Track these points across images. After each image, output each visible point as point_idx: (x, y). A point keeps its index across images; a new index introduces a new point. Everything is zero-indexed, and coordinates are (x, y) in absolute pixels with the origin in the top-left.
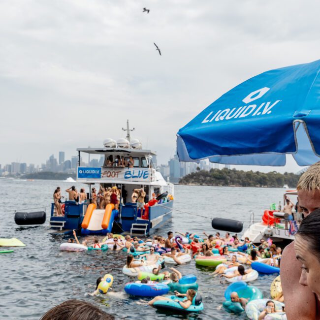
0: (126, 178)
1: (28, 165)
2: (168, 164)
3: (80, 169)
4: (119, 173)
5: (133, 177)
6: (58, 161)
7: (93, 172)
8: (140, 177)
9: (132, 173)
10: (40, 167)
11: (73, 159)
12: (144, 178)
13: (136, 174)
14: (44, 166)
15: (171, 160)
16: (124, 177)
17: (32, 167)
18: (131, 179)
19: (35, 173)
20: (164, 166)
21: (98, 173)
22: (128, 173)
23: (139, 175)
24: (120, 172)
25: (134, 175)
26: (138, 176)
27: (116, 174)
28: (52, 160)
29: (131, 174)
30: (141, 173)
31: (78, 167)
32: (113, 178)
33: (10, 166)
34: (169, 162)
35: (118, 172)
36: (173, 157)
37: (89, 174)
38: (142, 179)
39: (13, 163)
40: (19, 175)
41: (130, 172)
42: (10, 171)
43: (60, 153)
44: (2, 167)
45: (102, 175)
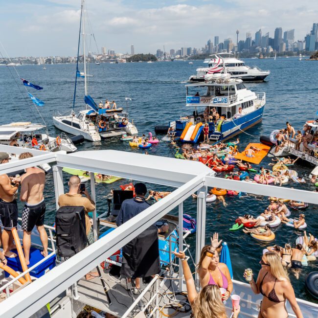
1: (192, 49)
2: (304, 40)
6: (214, 45)
10: (201, 50)
11: (225, 42)
14: (203, 50)
15: (308, 36)
17: (195, 51)
19: (197, 54)
20: (301, 42)
28: (209, 43)
33: (180, 51)
34: (305, 38)
36: (309, 33)
39: (182, 48)
40: (187, 57)
42: (180, 54)
43: (215, 37)
44: (175, 52)
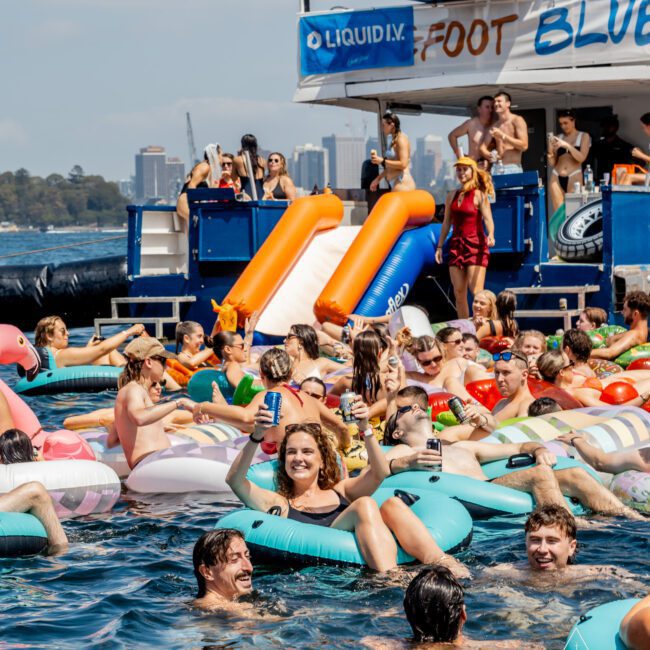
0: (544, 50)
3: (309, 26)
4: (506, 28)
5: (583, 40)
7: (372, 34)
8: (617, 39)
9: (573, 18)
12: (640, 38)
13: (597, 23)
16: (531, 47)
18: (572, 54)
21: (398, 36)
22: (557, 18)
23: (611, 24)
24: (513, 18)
25: (587, 29)
26: (606, 31)
27: (493, 33)
29: (569, 29)
30: (622, 11)
31: (302, 12)
32: (479, 58)
35: (498, 24)
37: (355, 50)
38: (629, 49)
41: (564, 11)
45: (419, 46)
